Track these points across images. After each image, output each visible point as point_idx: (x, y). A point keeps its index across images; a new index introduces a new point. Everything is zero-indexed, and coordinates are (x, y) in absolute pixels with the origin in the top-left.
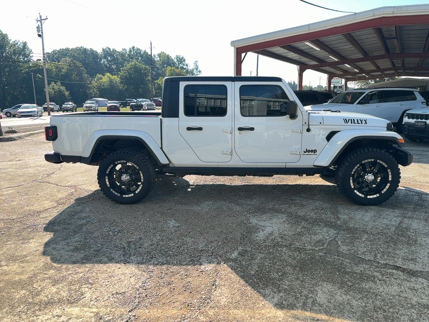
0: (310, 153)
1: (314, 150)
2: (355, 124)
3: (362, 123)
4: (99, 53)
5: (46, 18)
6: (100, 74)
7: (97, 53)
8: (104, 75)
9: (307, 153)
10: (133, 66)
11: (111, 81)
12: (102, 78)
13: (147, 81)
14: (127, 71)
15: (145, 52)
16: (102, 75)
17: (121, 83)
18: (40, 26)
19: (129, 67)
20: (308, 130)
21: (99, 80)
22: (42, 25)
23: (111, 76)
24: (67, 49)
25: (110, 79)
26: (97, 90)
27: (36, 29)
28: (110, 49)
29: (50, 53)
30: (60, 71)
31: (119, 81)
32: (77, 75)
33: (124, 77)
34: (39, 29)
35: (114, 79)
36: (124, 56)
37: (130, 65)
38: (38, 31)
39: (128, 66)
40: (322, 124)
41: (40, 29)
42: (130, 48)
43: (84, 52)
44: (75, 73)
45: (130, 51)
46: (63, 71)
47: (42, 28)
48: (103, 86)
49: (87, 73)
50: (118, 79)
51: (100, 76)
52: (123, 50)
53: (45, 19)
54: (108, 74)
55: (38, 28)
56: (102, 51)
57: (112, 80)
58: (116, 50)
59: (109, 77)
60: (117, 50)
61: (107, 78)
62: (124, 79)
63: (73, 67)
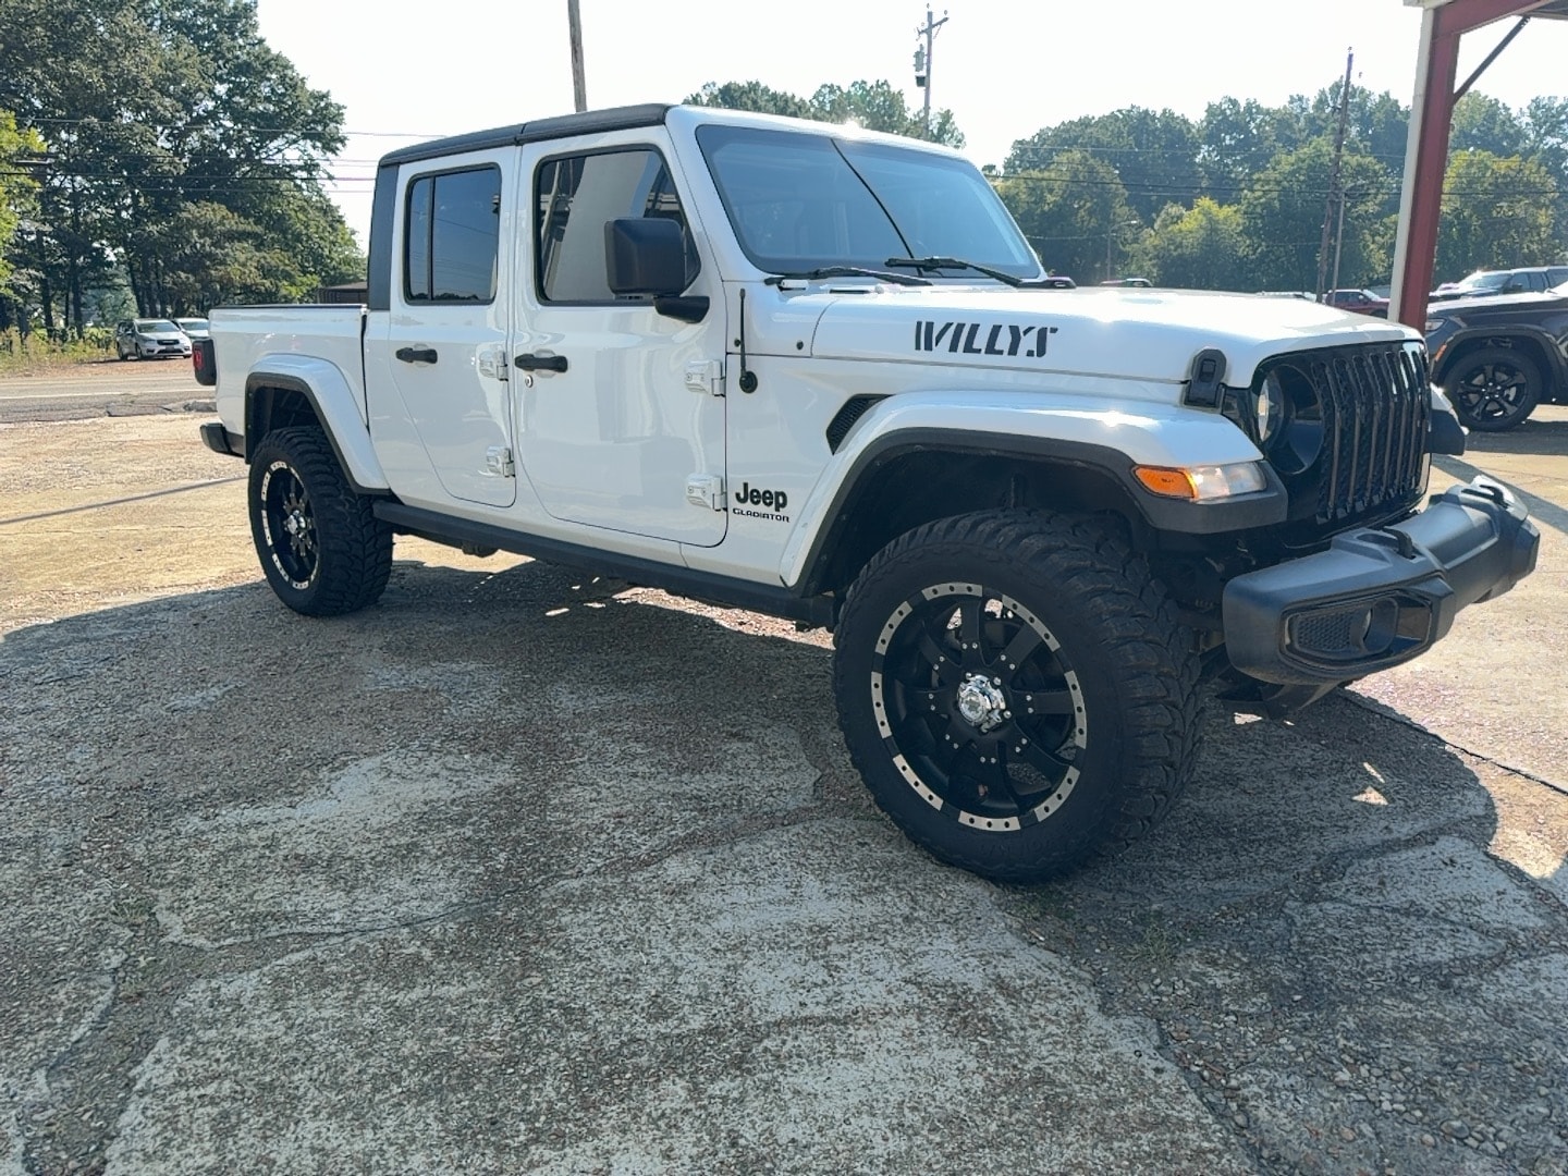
0: (761, 508)
1: (778, 494)
2: (971, 358)
3: (1013, 351)
4: (1192, 121)
5: (944, 16)
6: (1176, 202)
7: (1185, 122)
8: (1189, 207)
9: (749, 506)
10: (1303, 161)
11: (1213, 228)
12: (1180, 217)
13: (1357, 218)
14: (1278, 183)
15: (1385, 98)
16: (1183, 205)
17: (1246, 232)
18: (926, 52)
19: (1288, 168)
20: (749, 383)
21: (1167, 226)
22: (930, 43)
23: (1215, 208)
24: (1085, 123)
25: (1210, 220)
26: (1154, 265)
27: (913, 61)
28: (1234, 103)
29: (1028, 139)
30: (1042, 199)
31: (1238, 225)
32: (1091, 213)
33: (1259, 210)
34: (922, 58)
35: (1226, 218)
36: (1290, 126)
37: (1292, 159)
38: (918, 67)
39: (1286, 161)
40: (805, 351)
41: (925, 61)
42: (1323, 92)
43: (1138, 124)
44: (1089, 204)
45: (1321, 102)
46: (1050, 198)
47: (929, 54)
48: (1180, 245)
49: (1128, 202)
50: (1239, 219)
51: (1175, 210)
52: (1291, 102)
53: (940, 23)
54: (1206, 202)
55: (918, 55)
56: (1204, 115)
57: (1217, 222)
58: (1258, 107)
59: (1206, 213)
60: (1264, 105)
61: (1200, 217)
62: (1262, 217)
63: (1085, 184)
